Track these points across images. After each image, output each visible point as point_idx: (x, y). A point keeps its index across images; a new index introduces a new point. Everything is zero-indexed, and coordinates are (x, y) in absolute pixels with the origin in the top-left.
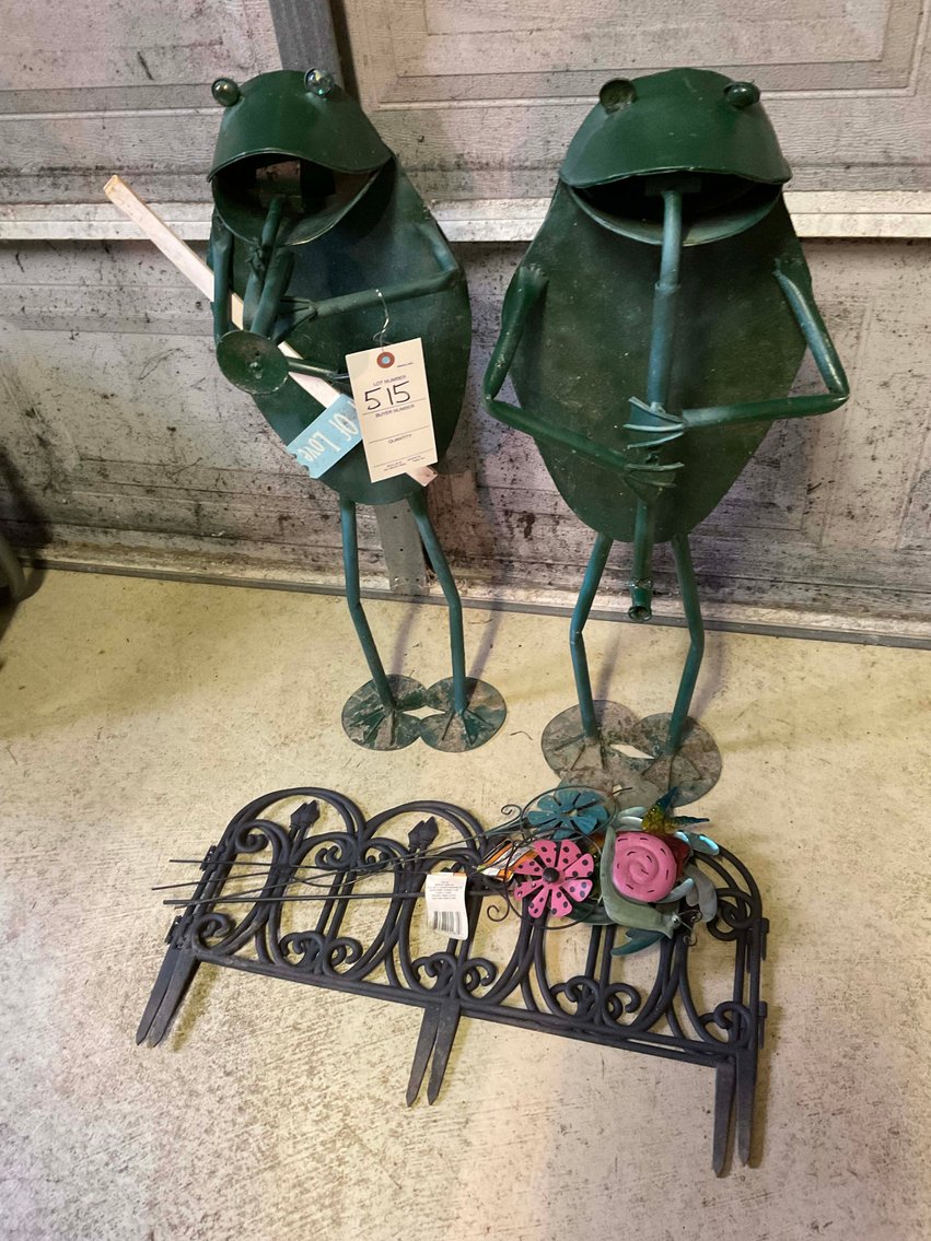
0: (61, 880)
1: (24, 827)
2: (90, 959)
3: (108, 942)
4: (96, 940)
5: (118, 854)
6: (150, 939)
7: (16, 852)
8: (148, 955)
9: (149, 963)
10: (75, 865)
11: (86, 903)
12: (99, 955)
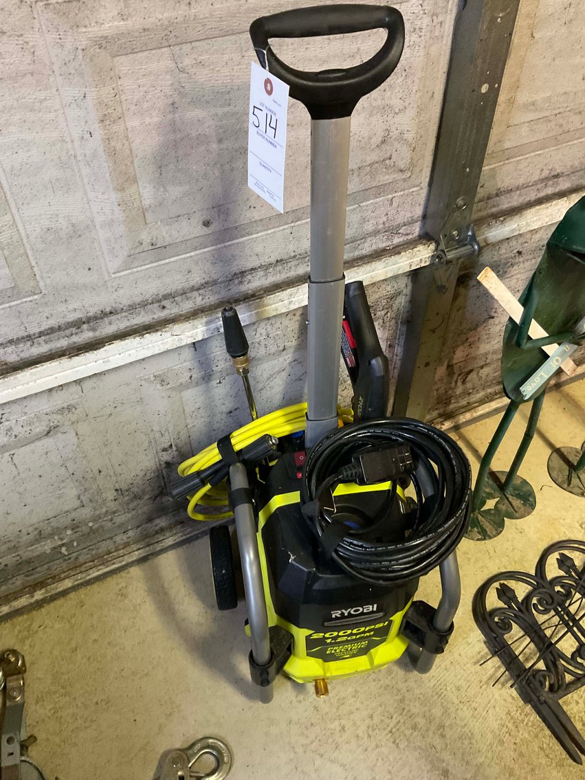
0: (430, 722)
1: (370, 712)
2: (500, 748)
3: (498, 732)
4: (490, 736)
5: (440, 684)
6: (515, 712)
7: (384, 729)
8: (524, 721)
9: (530, 724)
10: (426, 708)
11: (459, 722)
12: (501, 742)
